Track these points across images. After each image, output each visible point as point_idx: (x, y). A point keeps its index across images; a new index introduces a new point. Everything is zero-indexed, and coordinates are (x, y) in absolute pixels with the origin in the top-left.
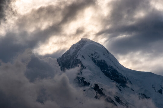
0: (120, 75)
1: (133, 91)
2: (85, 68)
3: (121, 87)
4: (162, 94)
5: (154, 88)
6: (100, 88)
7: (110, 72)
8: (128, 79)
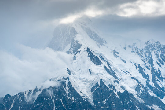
0: (99, 37)
1: (108, 48)
2: (78, 33)
3: (100, 45)
4: (126, 50)
5: (121, 46)
6: (90, 50)
7: (93, 35)
8: (104, 40)
